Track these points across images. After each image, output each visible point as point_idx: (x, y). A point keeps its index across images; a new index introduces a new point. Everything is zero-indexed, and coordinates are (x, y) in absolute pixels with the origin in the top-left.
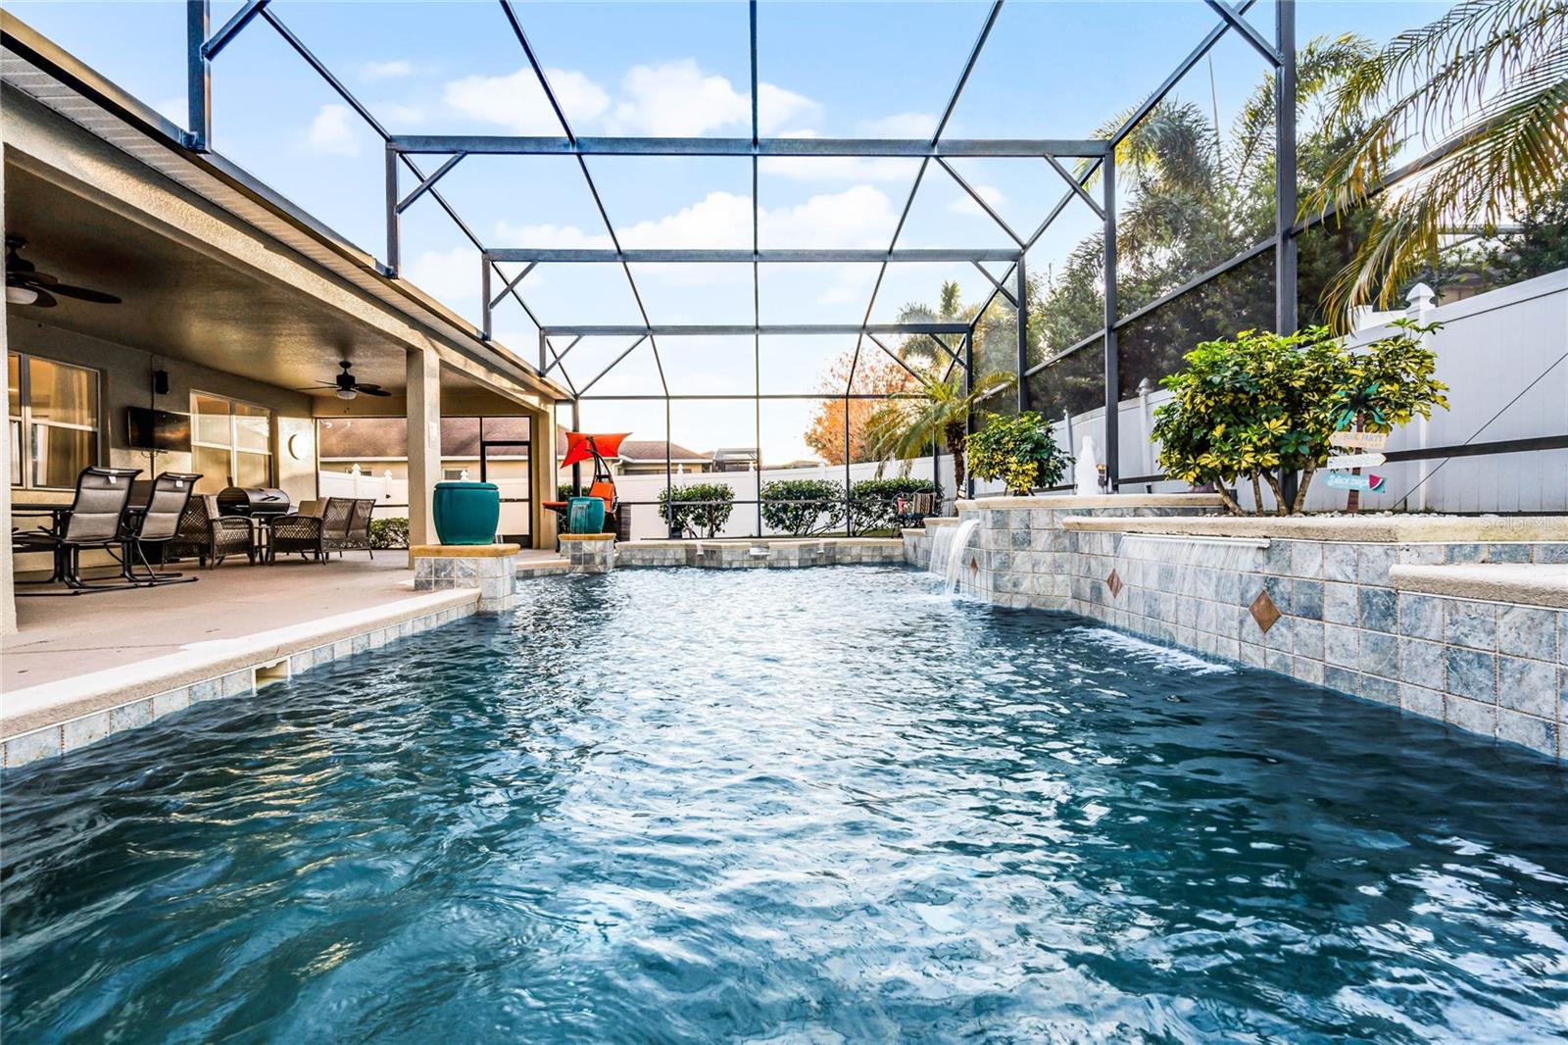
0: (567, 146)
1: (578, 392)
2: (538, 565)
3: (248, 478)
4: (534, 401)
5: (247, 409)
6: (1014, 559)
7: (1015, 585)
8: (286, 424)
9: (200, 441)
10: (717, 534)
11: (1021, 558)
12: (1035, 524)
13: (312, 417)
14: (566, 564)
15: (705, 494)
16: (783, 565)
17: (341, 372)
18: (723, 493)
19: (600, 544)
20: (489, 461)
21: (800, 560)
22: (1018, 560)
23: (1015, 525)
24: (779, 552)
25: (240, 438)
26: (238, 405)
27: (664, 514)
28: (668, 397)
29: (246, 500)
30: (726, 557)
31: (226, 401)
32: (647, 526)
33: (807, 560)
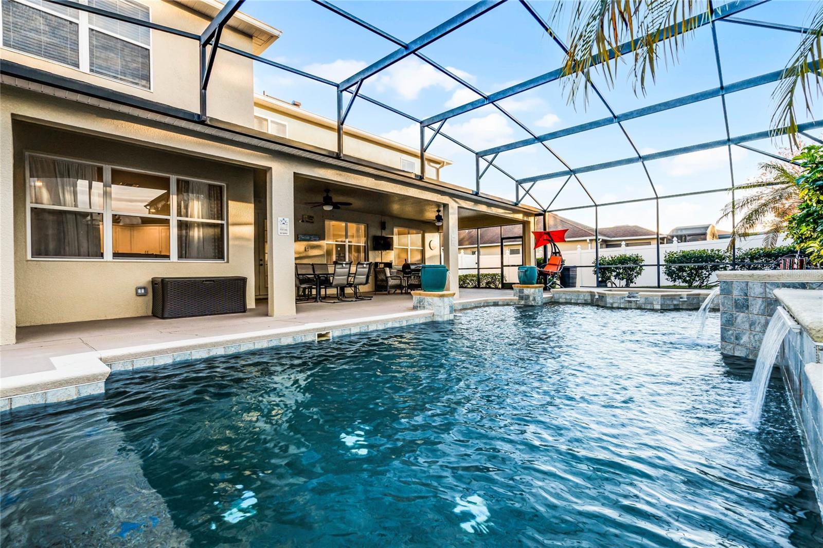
0: (484, 102)
1: (545, 209)
2: (501, 300)
3: (414, 258)
4: (520, 216)
5: (415, 232)
6: (736, 318)
7: (737, 338)
8: (429, 236)
9: (399, 245)
10: (631, 285)
11: (741, 317)
12: (752, 293)
13: (438, 232)
14: (516, 300)
15: (623, 260)
16: (649, 307)
17: (437, 214)
18: (636, 260)
19: (532, 290)
20: (505, 245)
21: (661, 305)
22: (739, 320)
23: (736, 293)
24: (646, 299)
25: (411, 243)
26: (411, 231)
27: (595, 272)
28: (596, 206)
29: (410, 268)
30: (609, 300)
31: (406, 230)
32: (586, 280)
33: (669, 305)
